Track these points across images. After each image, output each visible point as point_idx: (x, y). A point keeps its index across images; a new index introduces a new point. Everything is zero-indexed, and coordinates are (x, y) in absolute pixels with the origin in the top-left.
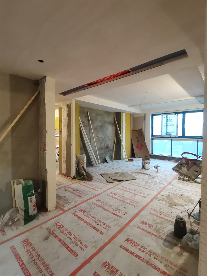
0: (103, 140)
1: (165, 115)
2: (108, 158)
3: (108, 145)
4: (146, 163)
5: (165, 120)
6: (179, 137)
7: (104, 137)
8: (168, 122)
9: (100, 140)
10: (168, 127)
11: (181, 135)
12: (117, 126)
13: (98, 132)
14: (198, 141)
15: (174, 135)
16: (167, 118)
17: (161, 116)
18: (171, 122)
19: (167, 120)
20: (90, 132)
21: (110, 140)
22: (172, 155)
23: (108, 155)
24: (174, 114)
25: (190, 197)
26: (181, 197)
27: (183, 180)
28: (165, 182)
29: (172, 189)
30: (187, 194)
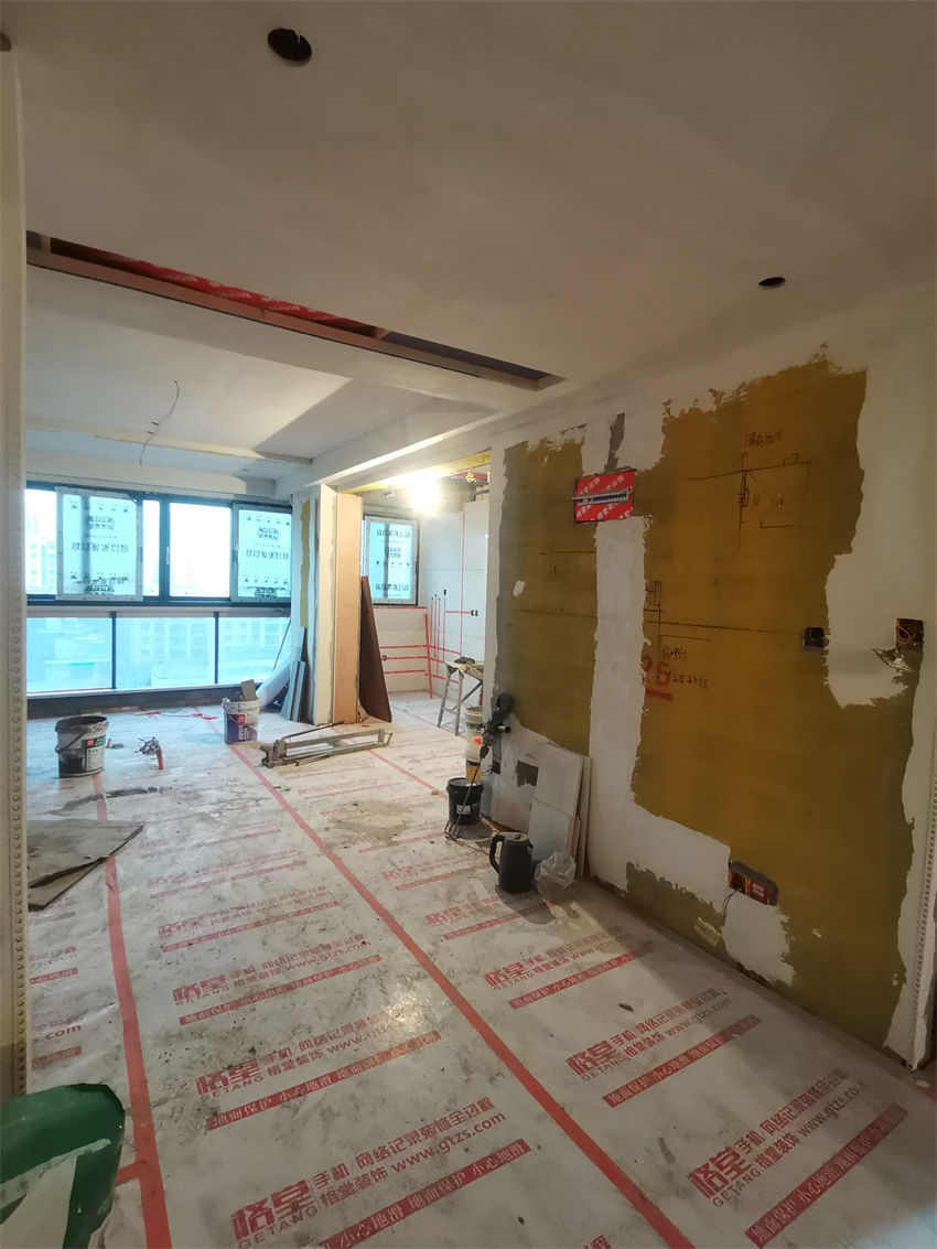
1: (76, 493)
4: (90, 743)
6: (148, 601)
8: (93, 532)
10: (93, 554)
11: (156, 593)
14: (216, 615)
15: (124, 591)
17: (52, 495)
19: (87, 519)
24: (122, 494)
25: (375, 799)
26: (362, 808)
27: (285, 763)
28: (253, 790)
29: (309, 801)
30: (360, 796)
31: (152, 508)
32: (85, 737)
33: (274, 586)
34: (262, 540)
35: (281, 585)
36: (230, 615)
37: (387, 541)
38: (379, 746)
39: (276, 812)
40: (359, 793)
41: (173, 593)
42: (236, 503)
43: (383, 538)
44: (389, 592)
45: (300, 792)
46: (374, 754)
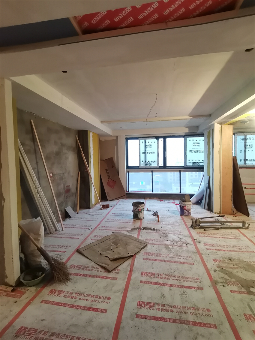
0: (62, 178)
1: (143, 139)
2: (70, 210)
3: (69, 186)
4: (140, 210)
5: (143, 146)
6: (161, 168)
7: (62, 172)
8: (147, 149)
9: (56, 178)
10: (147, 155)
11: (163, 165)
12: (81, 153)
13: (53, 164)
14: (180, 172)
15: (154, 165)
16: (145, 143)
17: (138, 141)
18: (150, 149)
19: (146, 146)
20: (37, 165)
21: (72, 176)
22: (152, 192)
23: (69, 204)
24: (154, 138)
25: (241, 259)
26: (234, 263)
27: (200, 228)
28: (186, 239)
29: (209, 251)
30: (234, 255)
31: (161, 140)
32: (139, 208)
33: (199, 162)
34: (195, 147)
35: (201, 161)
36: (185, 171)
37: (245, 142)
38: (243, 228)
39: (194, 253)
40: (233, 253)
41: (167, 165)
42: (185, 136)
43: (243, 141)
44: (247, 162)
45: (205, 245)
46: (241, 232)
